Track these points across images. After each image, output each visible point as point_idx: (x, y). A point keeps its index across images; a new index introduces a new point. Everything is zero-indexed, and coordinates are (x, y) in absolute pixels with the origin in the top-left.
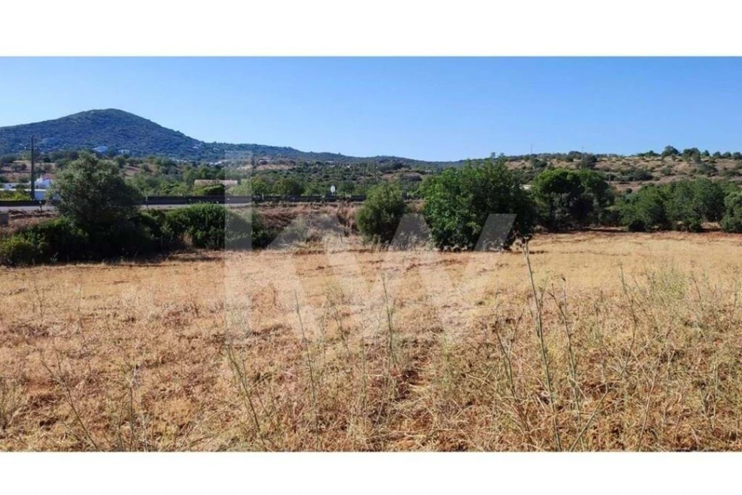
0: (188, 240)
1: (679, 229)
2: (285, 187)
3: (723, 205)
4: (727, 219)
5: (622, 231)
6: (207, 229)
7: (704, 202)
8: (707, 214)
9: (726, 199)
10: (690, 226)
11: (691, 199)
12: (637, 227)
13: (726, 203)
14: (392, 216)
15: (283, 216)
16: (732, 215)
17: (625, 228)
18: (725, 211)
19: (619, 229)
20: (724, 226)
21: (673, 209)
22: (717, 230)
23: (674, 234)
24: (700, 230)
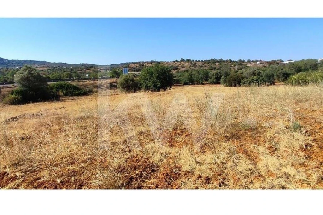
0: (61, 93)
1: (197, 84)
3: (208, 76)
4: (210, 80)
5: (181, 85)
6: (67, 90)
7: (204, 75)
8: (205, 79)
9: (209, 74)
10: (200, 83)
11: (200, 74)
12: (186, 84)
13: (209, 75)
14: (132, 82)
15: (83, 85)
16: (211, 78)
17: (182, 84)
18: (209, 77)
19: (180, 85)
20: (209, 82)
21: (195, 78)
22: (208, 83)
23: (196, 85)
24: (203, 84)
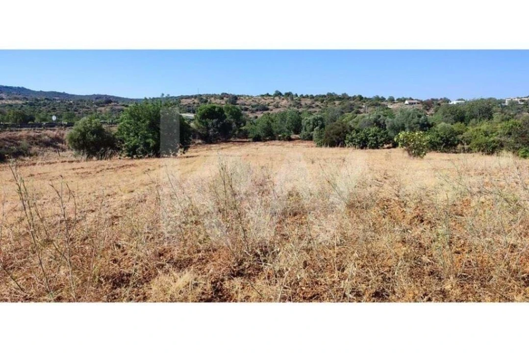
1: (279, 139)
2: (15, 117)
3: (301, 125)
4: (303, 132)
5: (249, 142)
7: (292, 123)
8: (294, 130)
9: (303, 121)
10: (285, 137)
11: (285, 121)
12: (257, 139)
13: (302, 124)
14: (95, 136)
15: (10, 139)
16: (306, 130)
17: (251, 140)
18: (302, 128)
19: (248, 140)
20: (302, 137)
21: (276, 127)
22: (299, 139)
23: (277, 142)
24: (290, 139)
